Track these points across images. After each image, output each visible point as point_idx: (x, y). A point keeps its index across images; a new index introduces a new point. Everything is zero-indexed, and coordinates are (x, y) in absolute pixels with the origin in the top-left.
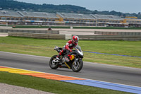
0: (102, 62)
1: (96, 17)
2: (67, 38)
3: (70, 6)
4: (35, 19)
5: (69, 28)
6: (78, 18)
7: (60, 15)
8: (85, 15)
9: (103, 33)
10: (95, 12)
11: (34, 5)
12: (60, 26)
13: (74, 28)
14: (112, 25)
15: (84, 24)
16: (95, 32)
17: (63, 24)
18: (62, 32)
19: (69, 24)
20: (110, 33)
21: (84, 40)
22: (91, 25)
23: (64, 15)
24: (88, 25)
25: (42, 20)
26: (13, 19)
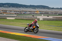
0: (56, 30)
1: (53, 10)
2: (40, 20)
3: (42, 6)
4: (26, 11)
5: (41, 15)
6: (45, 11)
7: (37, 10)
8: (48, 10)
9: (56, 17)
10: (53, 8)
11: (26, 5)
12: (37, 14)
13: (44, 15)
14: (61, 14)
15: (48, 14)
16: (53, 17)
17: (39, 14)
18: (38, 17)
19: (41, 14)
20: (60, 17)
21: (48, 20)
22: (51, 14)
23: (39, 10)
24: (50, 14)
25: (29, 12)
26: (17, 12)
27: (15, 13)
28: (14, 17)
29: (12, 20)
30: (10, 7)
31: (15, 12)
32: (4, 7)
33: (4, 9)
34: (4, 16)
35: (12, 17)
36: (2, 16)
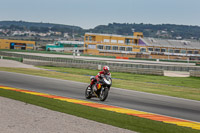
27: (191, 58)
28: (188, 69)
29: (182, 81)
30: (174, 36)
31: (191, 52)
32: (156, 37)
33: (157, 43)
34: (155, 67)
35: (181, 69)
36: (149, 67)
